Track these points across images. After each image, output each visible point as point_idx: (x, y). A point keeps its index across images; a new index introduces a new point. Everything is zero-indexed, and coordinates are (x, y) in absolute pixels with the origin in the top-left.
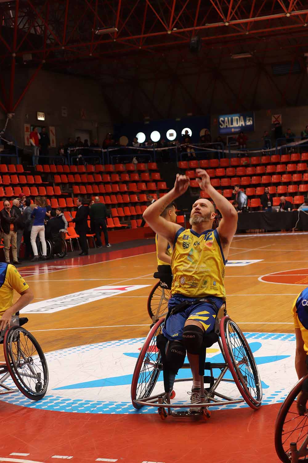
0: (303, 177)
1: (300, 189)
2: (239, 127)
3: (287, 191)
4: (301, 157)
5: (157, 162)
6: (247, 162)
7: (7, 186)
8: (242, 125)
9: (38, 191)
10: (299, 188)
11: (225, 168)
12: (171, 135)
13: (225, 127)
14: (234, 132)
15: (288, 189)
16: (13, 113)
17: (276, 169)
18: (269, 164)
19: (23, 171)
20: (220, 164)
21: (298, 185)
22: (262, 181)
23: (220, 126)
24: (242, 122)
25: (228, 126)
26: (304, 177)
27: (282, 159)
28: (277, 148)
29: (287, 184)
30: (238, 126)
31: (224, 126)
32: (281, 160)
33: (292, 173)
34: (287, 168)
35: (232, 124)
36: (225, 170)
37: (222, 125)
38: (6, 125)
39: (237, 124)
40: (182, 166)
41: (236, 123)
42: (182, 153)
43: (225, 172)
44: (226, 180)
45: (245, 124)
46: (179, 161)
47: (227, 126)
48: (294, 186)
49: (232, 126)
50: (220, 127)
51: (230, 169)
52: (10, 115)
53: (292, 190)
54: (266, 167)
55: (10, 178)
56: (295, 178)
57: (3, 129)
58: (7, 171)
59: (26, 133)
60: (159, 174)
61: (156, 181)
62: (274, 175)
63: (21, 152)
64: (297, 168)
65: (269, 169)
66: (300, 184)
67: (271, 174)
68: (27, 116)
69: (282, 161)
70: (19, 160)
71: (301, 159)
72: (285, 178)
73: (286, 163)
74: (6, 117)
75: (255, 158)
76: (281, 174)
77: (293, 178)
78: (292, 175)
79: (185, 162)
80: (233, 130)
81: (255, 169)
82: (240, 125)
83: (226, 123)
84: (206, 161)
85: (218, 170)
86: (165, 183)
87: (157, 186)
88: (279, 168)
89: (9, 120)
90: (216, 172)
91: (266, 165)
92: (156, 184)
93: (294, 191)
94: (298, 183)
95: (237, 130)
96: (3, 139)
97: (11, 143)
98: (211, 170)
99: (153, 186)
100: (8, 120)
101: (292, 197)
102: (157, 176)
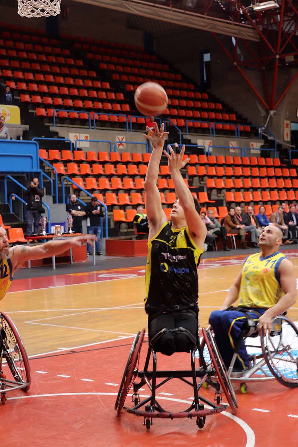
7: (263, 178)
9: (292, 184)
16: (274, 110)
19: (279, 164)
38: (267, 122)
52: (272, 112)
55: (267, 170)
57: (264, 125)
58: (264, 163)
59: (286, 129)
63: (279, 146)
68: (288, 113)
70: (277, 154)
74: (268, 113)
89: (271, 116)
96: (263, 134)
97: (272, 137)
100: (269, 116)
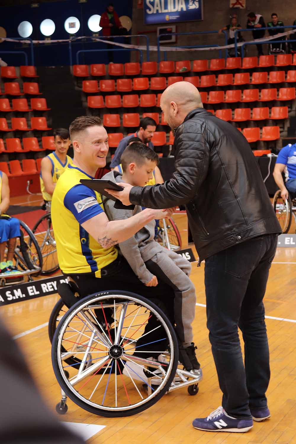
0: (278, 95)
1: (272, 114)
2: (177, 13)
3: (251, 118)
4: (276, 60)
5: (35, 66)
6: (186, 68)
8: (182, 9)
10: (270, 113)
11: (149, 77)
12: (72, 25)
13: (155, 12)
14: (170, 20)
15: (252, 114)
17: (234, 80)
18: (222, 72)
20: (141, 71)
21: (270, 108)
22: (210, 99)
23: (148, 11)
24: (182, 4)
25: (160, 12)
26: (280, 94)
27: (244, 64)
28: (236, 45)
29: (251, 105)
30: (175, 10)
31: (153, 11)
32: (242, 66)
33: (260, 87)
34: (251, 80)
35: (166, 8)
36: (150, 80)
37: (150, 10)
39: (174, 8)
40: (78, 72)
41: (172, 7)
42: (79, 52)
43: (150, 84)
44: (148, 96)
45: (187, 8)
46: (74, 63)
47: (157, 11)
48: (262, 109)
49: (166, 11)
50: (146, 12)
51: (158, 79)
53: (260, 115)
54: (217, 77)
56: (266, 95)
60: (36, 84)
61: (29, 97)
62: (230, 89)
64: (268, 79)
65: (222, 80)
66: (274, 106)
67: (224, 88)
69: (243, 68)
71: (275, 63)
72: (247, 96)
73: (251, 71)
75: (199, 62)
76: (242, 87)
77: (262, 96)
78: (260, 91)
79: (83, 66)
80: (167, 18)
81: (199, 80)
82: (179, 10)
83: (157, 6)
84: (118, 65)
85: (136, 80)
86: (43, 100)
87: (29, 105)
88: (239, 79)
90: (134, 83)
91: (216, 73)
92: (29, 101)
93: (263, 118)
94: (270, 104)
95: (174, 17)
98: (126, 80)
99: (22, 105)
101: (259, 129)
102: (33, 88)
